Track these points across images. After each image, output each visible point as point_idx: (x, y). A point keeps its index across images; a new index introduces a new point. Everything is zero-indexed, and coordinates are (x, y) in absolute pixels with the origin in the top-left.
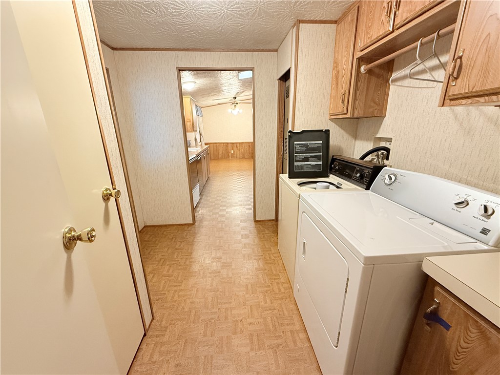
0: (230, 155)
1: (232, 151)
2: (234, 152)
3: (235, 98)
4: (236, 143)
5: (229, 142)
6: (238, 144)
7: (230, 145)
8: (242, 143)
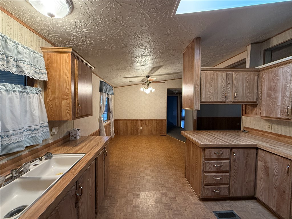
0: (139, 131)
1: (141, 127)
2: (143, 128)
3: (148, 77)
4: (145, 120)
5: (139, 119)
6: (147, 122)
7: (139, 123)
8: (151, 120)
